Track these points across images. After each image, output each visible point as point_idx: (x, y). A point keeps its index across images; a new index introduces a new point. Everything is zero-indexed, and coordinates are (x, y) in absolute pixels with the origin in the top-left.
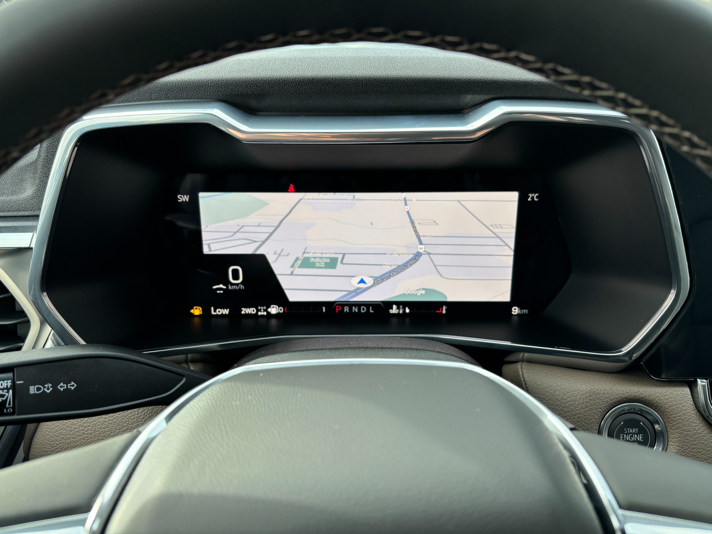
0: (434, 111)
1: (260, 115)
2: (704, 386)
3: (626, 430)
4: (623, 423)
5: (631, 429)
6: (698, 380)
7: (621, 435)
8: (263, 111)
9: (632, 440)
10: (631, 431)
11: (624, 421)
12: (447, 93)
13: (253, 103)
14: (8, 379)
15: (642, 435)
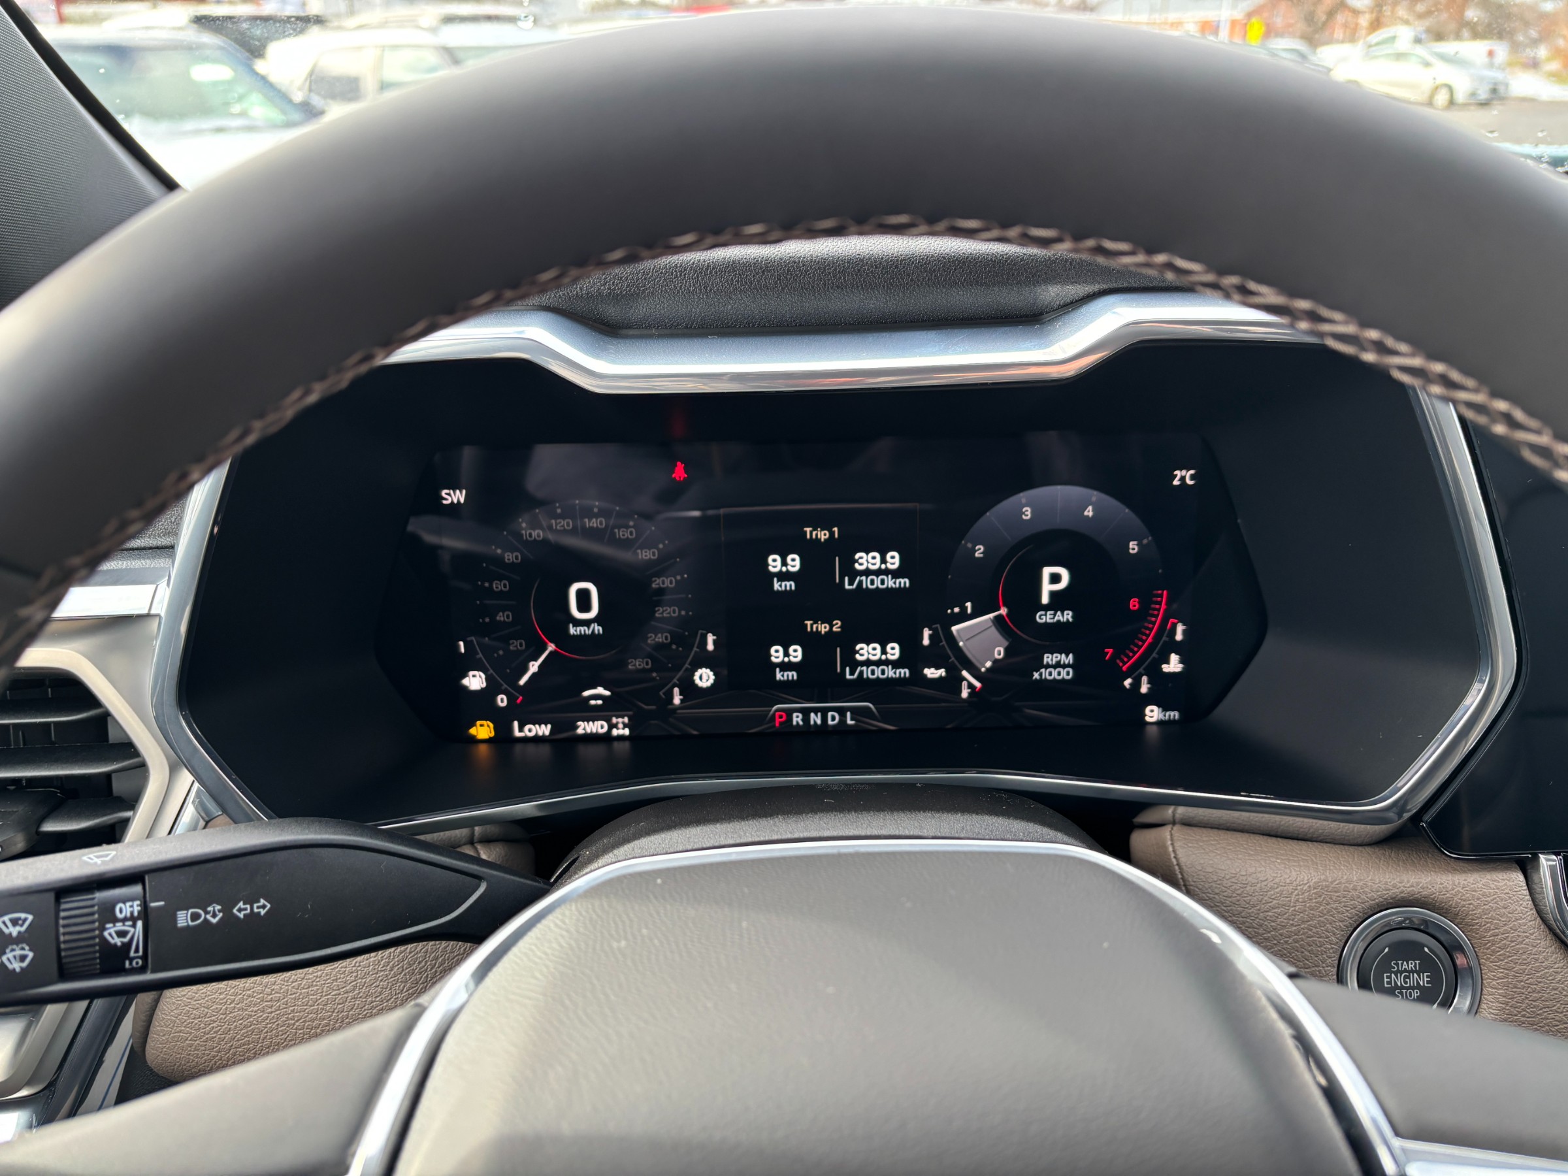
0: (981, 318)
1: (626, 337)
2: (1552, 869)
3: (1394, 964)
4: (1389, 949)
5: (1405, 963)
6: (1540, 855)
7: (1385, 975)
8: (629, 327)
9: (1408, 985)
10: (1405, 966)
11: (1389, 946)
12: (1009, 284)
13: (612, 312)
14: (132, 899)
15: (1429, 974)
